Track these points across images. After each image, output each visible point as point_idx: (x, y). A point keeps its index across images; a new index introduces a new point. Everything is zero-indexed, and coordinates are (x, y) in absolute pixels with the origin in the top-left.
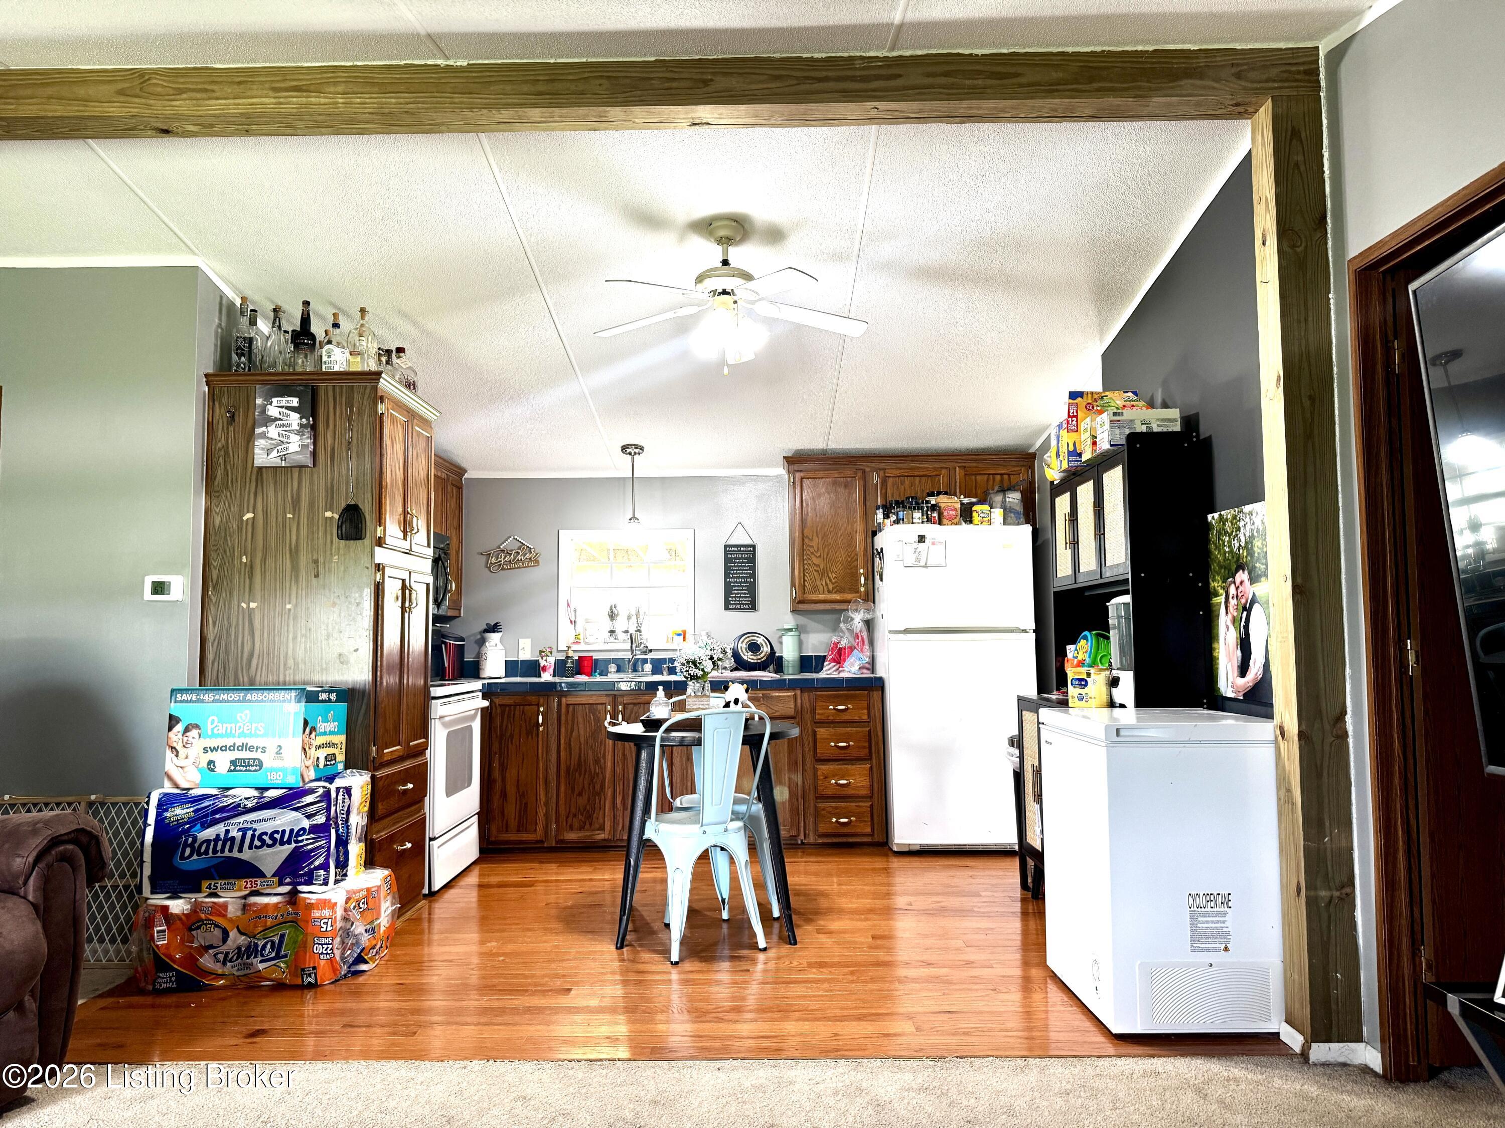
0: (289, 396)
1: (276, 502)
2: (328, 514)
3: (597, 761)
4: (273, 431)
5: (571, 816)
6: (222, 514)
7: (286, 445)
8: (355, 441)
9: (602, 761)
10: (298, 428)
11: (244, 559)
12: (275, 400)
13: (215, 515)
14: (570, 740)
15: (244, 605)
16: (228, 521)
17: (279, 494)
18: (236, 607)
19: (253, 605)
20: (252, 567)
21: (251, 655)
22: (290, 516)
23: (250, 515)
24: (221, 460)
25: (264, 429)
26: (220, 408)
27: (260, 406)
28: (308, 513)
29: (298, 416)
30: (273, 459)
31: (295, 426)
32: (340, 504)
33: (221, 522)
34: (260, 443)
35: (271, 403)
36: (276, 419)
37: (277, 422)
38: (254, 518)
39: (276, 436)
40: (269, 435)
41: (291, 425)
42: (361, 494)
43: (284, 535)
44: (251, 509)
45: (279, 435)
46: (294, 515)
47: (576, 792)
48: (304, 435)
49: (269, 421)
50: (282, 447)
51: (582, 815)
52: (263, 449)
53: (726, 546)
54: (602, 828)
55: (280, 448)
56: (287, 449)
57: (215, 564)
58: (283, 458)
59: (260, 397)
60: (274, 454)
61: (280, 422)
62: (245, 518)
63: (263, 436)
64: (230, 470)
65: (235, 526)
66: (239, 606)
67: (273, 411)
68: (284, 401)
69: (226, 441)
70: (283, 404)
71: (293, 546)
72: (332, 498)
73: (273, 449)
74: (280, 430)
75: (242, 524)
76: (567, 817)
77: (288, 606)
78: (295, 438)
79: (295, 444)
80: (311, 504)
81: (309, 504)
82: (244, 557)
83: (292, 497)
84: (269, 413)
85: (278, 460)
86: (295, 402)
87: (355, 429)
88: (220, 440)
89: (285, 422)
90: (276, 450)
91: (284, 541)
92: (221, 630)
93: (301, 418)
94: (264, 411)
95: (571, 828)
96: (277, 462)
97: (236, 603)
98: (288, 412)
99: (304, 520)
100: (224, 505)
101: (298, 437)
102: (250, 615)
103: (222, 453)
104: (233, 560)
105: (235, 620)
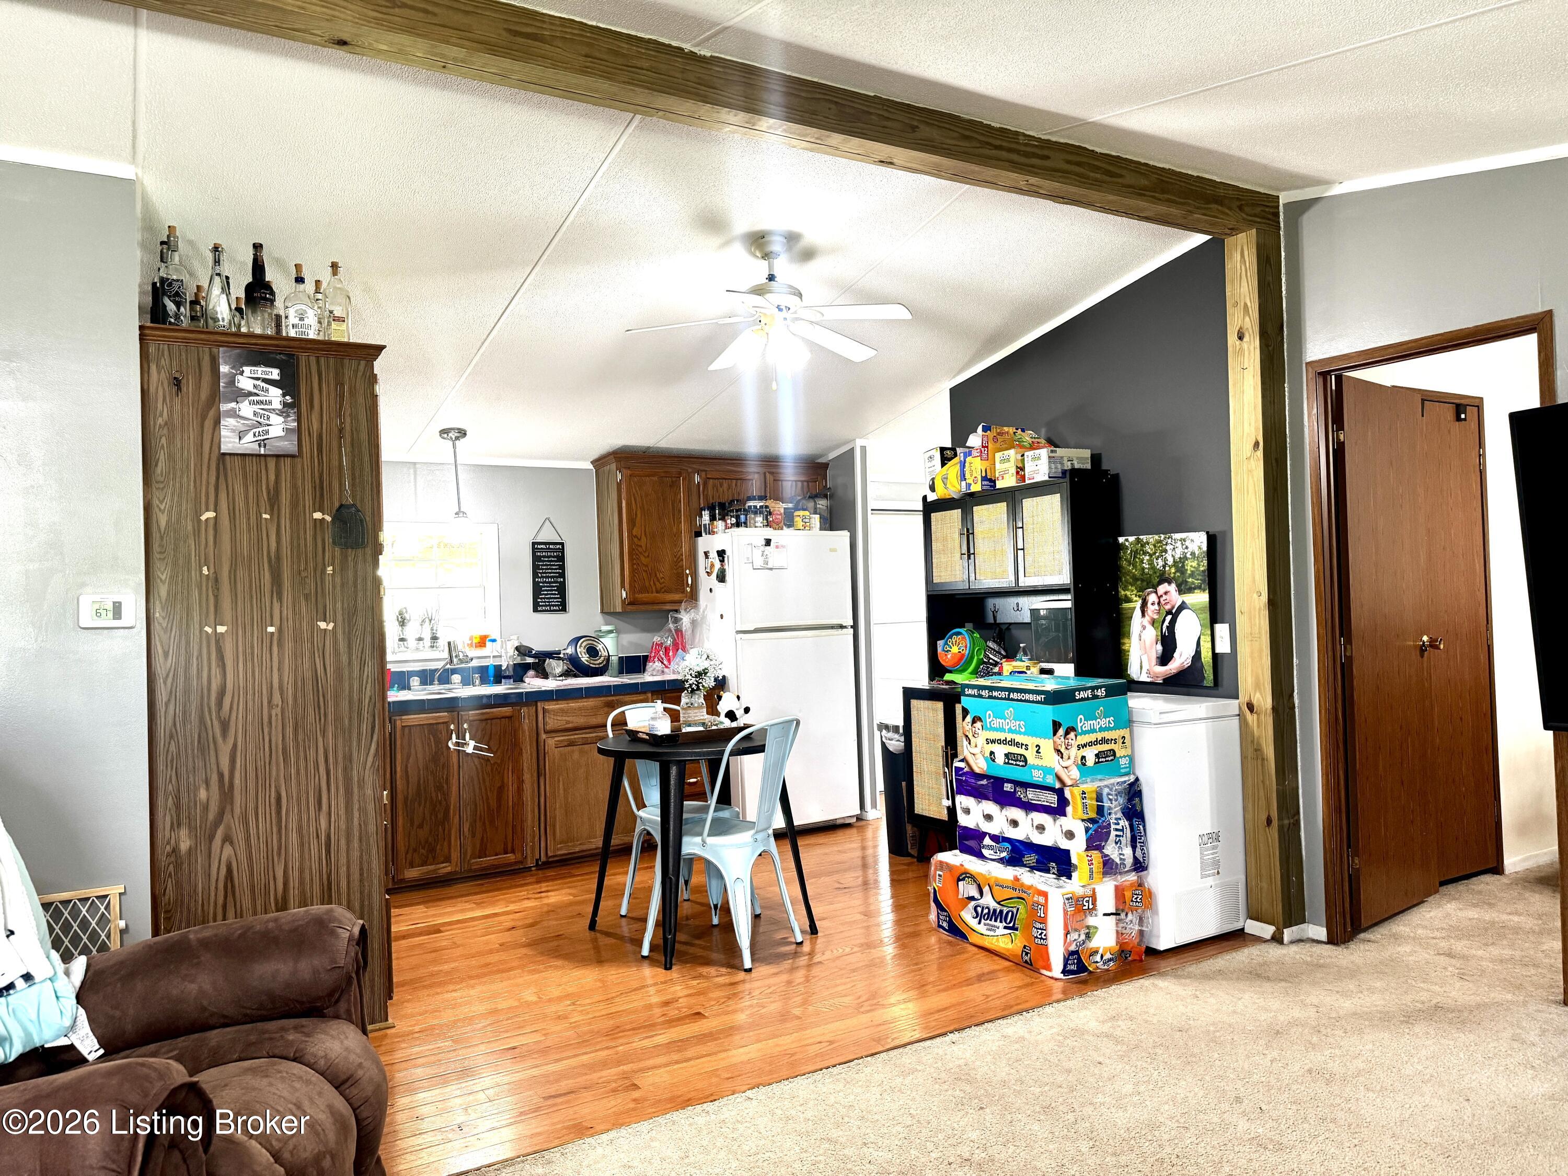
0: (266, 366)
1: (247, 498)
2: (318, 515)
3: (439, 788)
4: (246, 409)
5: (411, 851)
6: (170, 512)
7: (267, 428)
8: (348, 428)
9: (445, 786)
10: (280, 407)
11: (205, 571)
12: (247, 370)
13: (159, 514)
14: (407, 766)
15: (208, 630)
16: (178, 521)
17: (251, 489)
18: (197, 632)
19: (221, 629)
20: (216, 580)
21: (222, 693)
22: (268, 516)
23: (211, 514)
24: (164, 440)
25: (233, 405)
26: (159, 373)
27: (226, 375)
28: (291, 514)
29: (280, 392)
30: (248, 444)
31: (277, 404)
32: (332, 503)
33: (168, 522)
34: (228, 423)
35: (242, 373)
36: (251, 394)
37: (251, 398)
38: (216, 518)
39: (251, 416)
40: (241, 413)
41: (270, 402)
42: (359, 493)
43: (260, 540)
44: (212, 506)
45: (255, 414)
46: (271, 515)
47: (416, 823)
48: (288, 416)
49: (239, 395)
50: (261, 429)
51: (424, 848)
52: (233, 431)
53: (534, 544)
54: (448, 859)
55: (257, 430)
56: (267, 432)
57: (163, 577)
58: (262, 443)
59: (226, 363)
60: (249, 437)
61: (255, 398)
62: (203, 518)
63: (234, 414)
64: (178, 455)
65: (190, 528)
66: (201, 630)
67: (245, 383)
68: (260, 371)
69: (171, 415)
70: (259, 375)
71: (273, 555)
72: (322, 495)
73: (247, 431)
74: (256, 408)
75: (199, 526)
76: (407, 853)
77: (271, 629)
78: (276, 420)
79: (277, 427)
80: (295, 504)
81: (291, 502)
82: (205, 568)
83: (269, 493)
84: (240, 385)
85: (256, 446)
86: (275, 374)
87: (348, 413)
88: (161, 415)
89: (264, 399)
90: (251, 434)
91: (260, 549)
92: (177, 663)
93: (284, 395)
94: (232, 382)
95: (412, 866)
96: (254, 448)
97: (197, 626)
98: (265, 385)
99: (285, 522)
100: (172, 500)
101: (281, 419)
102: (217, 642)
103: (165, 431)
104: (189, 571)
105: (196, 648)
